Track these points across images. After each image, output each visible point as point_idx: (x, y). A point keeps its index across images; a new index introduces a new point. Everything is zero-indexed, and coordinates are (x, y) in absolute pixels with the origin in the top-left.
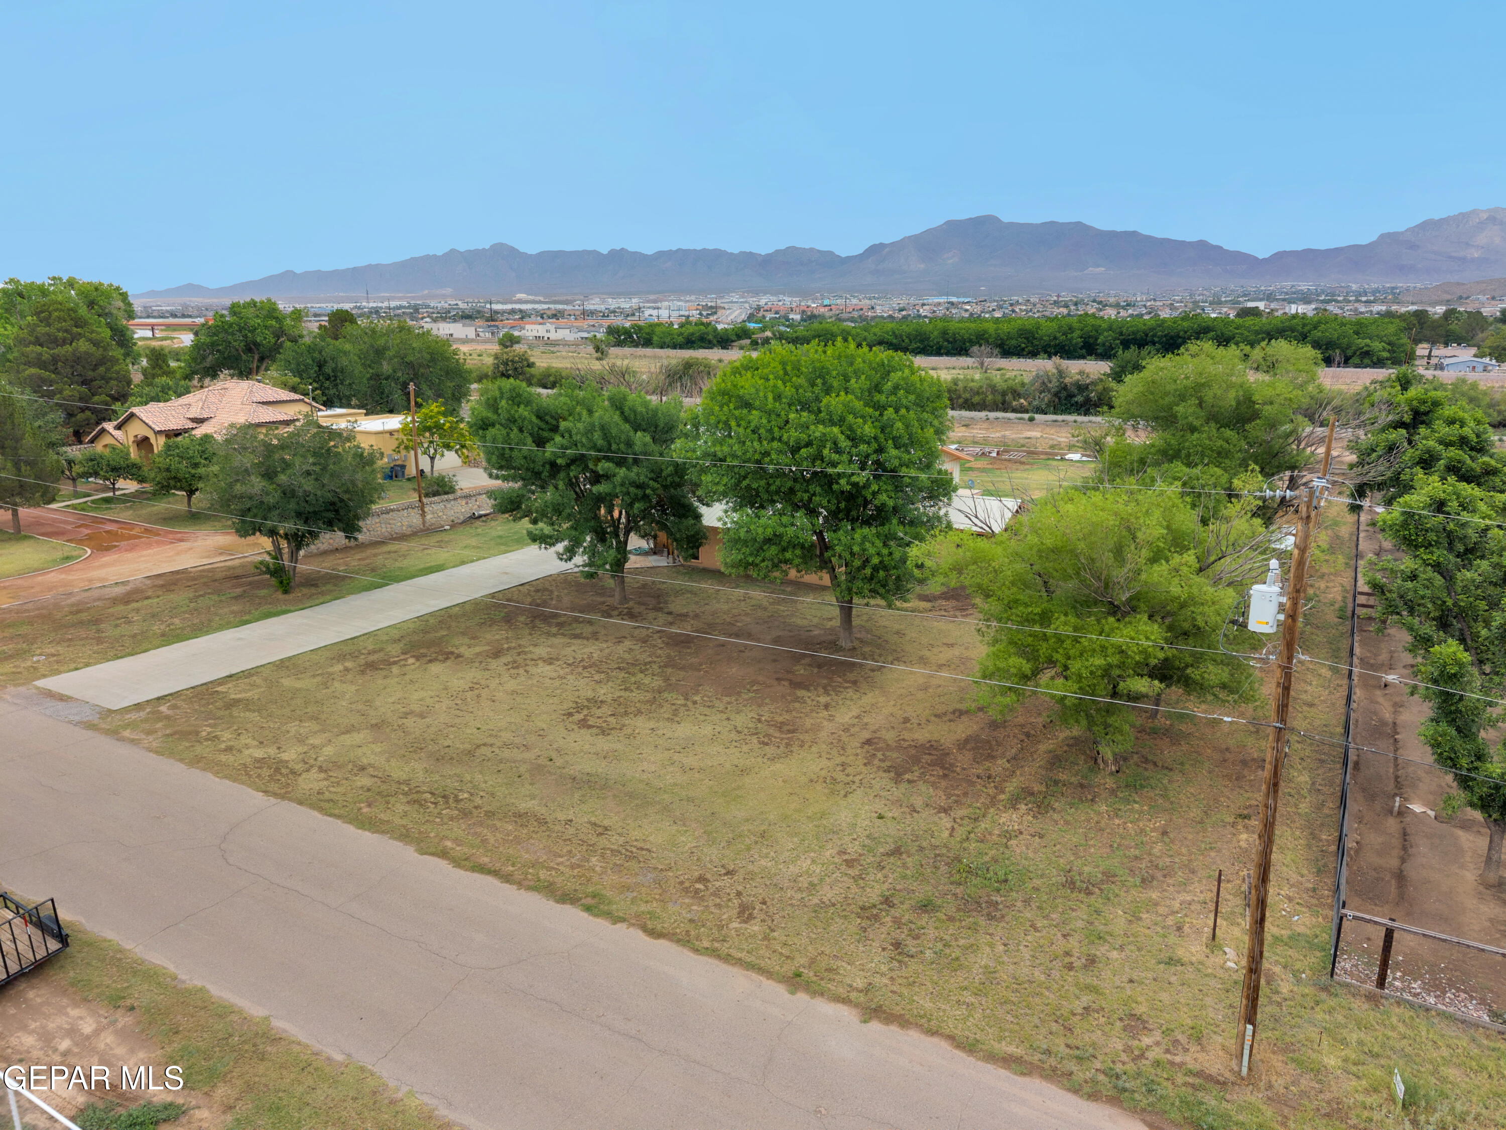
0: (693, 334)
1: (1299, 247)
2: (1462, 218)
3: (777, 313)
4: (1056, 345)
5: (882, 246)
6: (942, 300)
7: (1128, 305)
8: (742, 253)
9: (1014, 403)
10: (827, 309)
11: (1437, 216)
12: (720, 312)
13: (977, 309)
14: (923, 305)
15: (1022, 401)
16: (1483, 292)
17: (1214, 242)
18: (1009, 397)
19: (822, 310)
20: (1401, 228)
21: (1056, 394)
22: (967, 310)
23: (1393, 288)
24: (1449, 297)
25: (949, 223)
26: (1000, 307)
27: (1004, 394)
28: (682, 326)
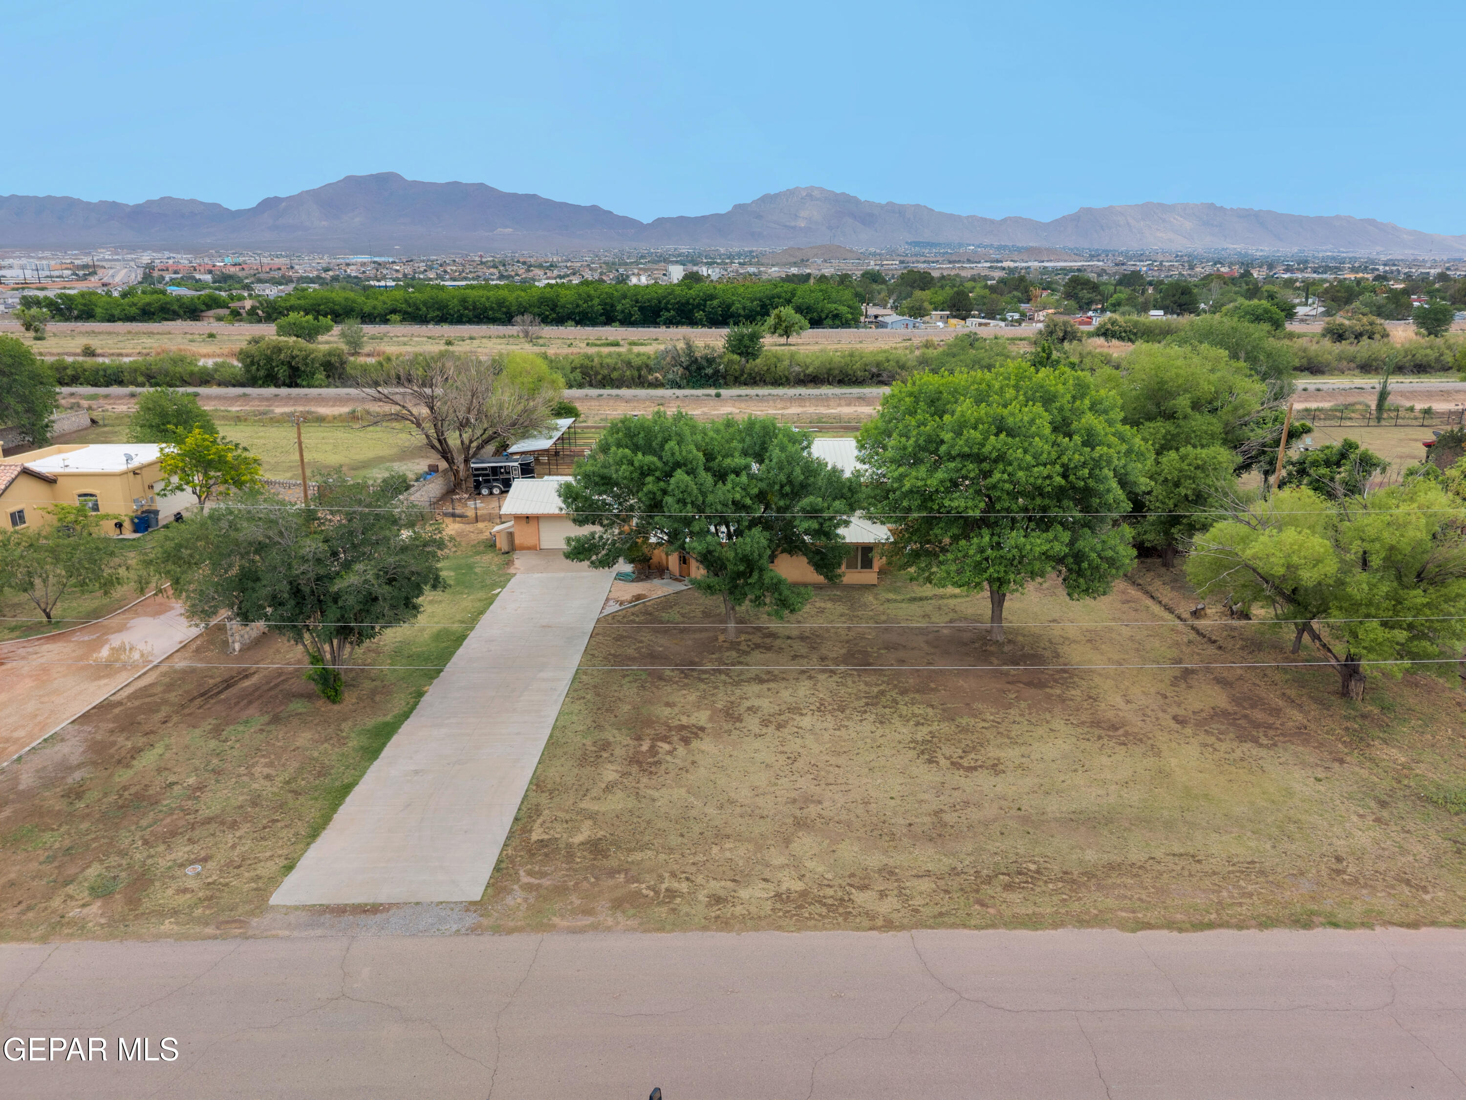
0: (149, 304)
1: (674, 215)
2: (791, 193)
3: (176, 272)
4: (579, 313)
5: (277, 200)
6: (365, 258)
7: (551, 266)
8: (102, 203)
9: (650, 377)
10: (238, 268)
11: (773, 192)
12: (100, 272)
13: (408, 270)
14: (348, 265)
15: (658, 375)
16: (816, 255)
17: (605, 207)
18: (644, 372)
19: (233, 269)
20: (748, 201)
21: (687, 368)
22: (397, 271)
23: (751, 252)
24: (794, 260)
25: (349, 179)
26: (431, 268)
27: (639, 369)
28: (124, 295)
